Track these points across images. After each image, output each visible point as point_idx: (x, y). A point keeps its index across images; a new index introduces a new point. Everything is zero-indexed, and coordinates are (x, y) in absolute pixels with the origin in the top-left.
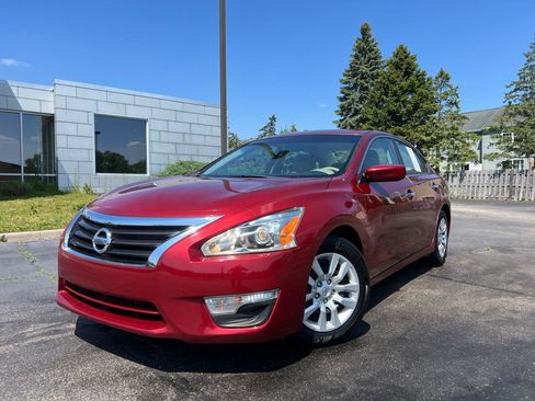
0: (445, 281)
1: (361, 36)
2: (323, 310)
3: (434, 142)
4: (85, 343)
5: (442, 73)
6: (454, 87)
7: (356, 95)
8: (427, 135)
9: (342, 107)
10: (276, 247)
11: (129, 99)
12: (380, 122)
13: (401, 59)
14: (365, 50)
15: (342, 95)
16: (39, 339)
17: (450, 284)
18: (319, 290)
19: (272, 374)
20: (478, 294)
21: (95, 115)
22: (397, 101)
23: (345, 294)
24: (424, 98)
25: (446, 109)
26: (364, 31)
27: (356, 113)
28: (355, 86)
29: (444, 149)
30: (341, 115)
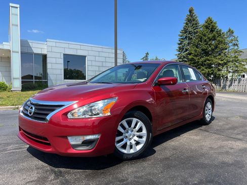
0: (205, 132)
1: (189, 14)
2: (128, 144)
3: (225, 64)
4: (29, 153)
5: (230, 30)
6: (236, 37)
7: (186, 42)
8: (222, 60)
9: (180, 48)
10: (101, 115)
11: (79, 47)
12: (198, 54)
13: (209, 24)
14: (191, 20)
15: (180, 42)
16: (12, 151)
17: (207, 133)
18: (127, 135)
19: (99, 171)
20: (219, 139)
21: (64, 54)
22: (206, 44)
23: (140, 137)
24: (220, 42)
25: (232, 47)
26: (191, 11)
27: (186, 50)
28: (186, 37)
29: (230, 67)
30: (179, 51)
